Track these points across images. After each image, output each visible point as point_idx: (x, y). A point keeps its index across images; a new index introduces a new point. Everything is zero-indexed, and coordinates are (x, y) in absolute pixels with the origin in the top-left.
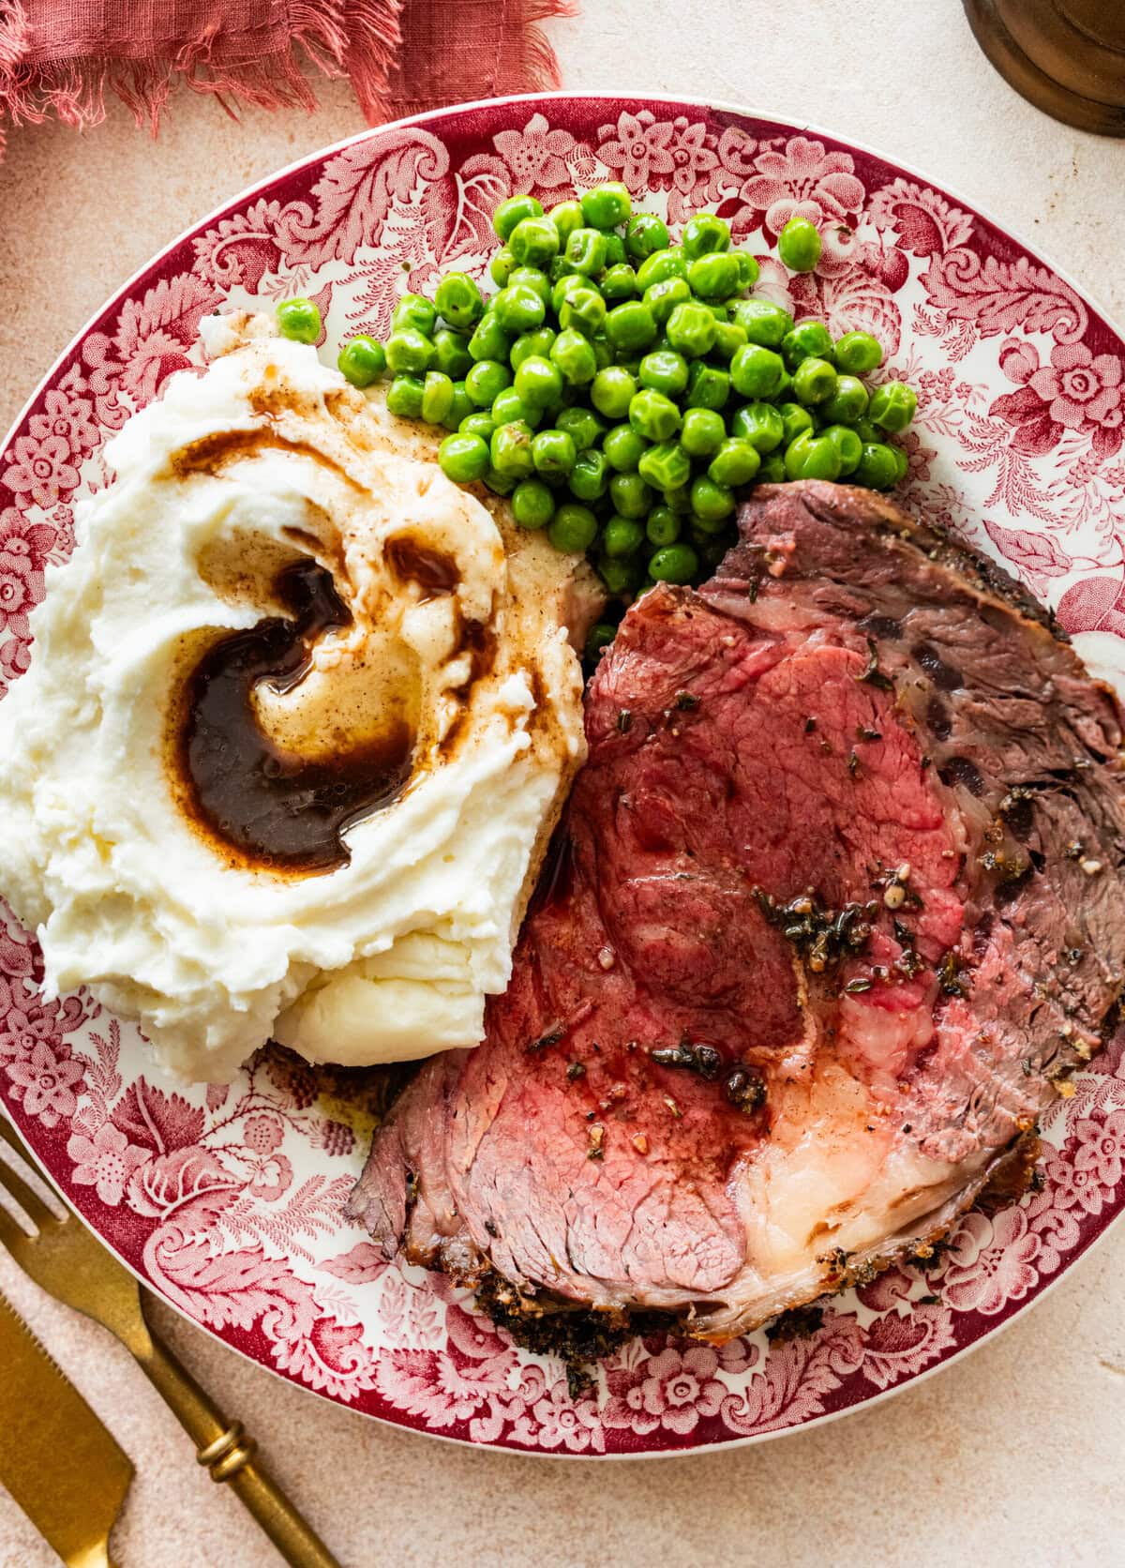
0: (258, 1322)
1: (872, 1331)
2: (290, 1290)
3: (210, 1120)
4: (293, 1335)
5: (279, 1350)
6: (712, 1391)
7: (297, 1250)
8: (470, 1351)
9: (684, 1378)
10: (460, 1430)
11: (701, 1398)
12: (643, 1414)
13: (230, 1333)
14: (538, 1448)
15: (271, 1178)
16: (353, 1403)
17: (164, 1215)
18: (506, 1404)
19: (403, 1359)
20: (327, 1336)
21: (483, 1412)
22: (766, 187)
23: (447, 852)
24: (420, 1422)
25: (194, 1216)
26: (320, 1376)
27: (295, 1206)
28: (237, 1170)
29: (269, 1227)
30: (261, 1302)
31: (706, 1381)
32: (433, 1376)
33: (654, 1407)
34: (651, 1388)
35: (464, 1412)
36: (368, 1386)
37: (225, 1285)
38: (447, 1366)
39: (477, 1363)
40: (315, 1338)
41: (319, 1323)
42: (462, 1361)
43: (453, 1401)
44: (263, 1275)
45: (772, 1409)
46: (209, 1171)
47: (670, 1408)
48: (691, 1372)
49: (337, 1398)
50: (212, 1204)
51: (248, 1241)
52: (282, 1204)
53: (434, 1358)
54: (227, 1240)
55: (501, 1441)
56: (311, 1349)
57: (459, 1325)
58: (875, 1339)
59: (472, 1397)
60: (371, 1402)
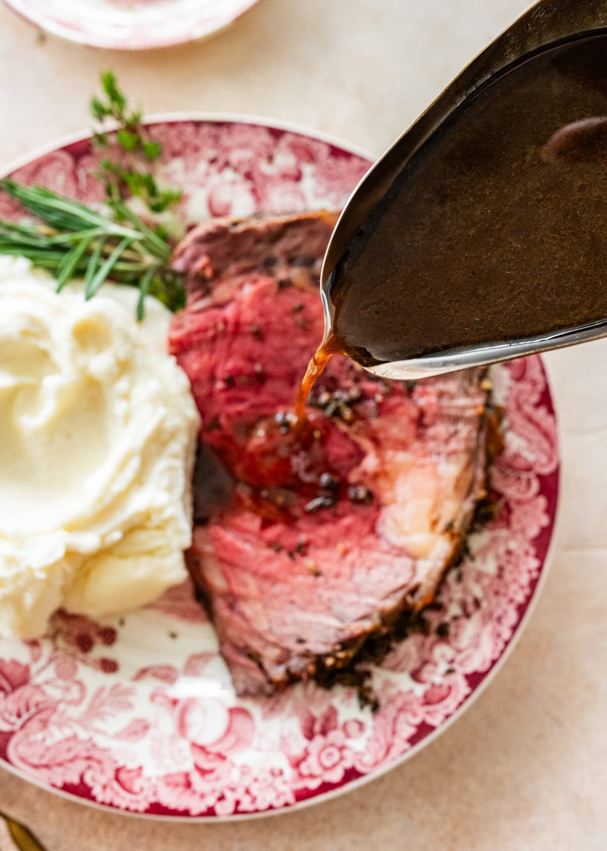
0: (82, 778)
1: (425, 696)
2: (97, 755)
3: (34, 669)
4: (103, 780)
5: (97, 791)
6: (346, 753)
7: (97, 731)
8: (206, 765)
9: (330, 750)
10: (211, 812)
11: (342, 758)
12: (312, 776)
13: (67, 788)
14: (257, 811)
15: (75, 693)
16: (147, 811)
17: (16, 727)
18: (233, 790)
19: (170, 780)
20: (123, 776)
21: (221, 798)
22: (227, 150)
23: (139, 480)
24: (186, 813)
25: (34, 725)
26: (123, 800)
27: (92, 706)
28: (54, 693)
29: (79, 722)
30: (81, 765)
31: (341, 749)
32: (188, 785)
33: (317, 770)
34: (312, 760)
35: (211, 801)
36: (153, 799)
37: (59, 760)
38: (195, 778)
39: (211, 771)
40: (117, 779)
41: (118, 771)
42: (203, 772)
43: (203, 796)
44: (80, 750)
45: (381, 753)
46: (38, 698)
47: (326, 769)
48: (332, 745)
49: (136, 811)
50: (43, 716)
51: (68, 732)
52: (84, 707)
53: (187, 775)
54: (56, 735)
55: (236, 812)
56: (116, 785)
57: (197, 752)
58: (428, 701)
59: (214, 791)
60: (156, 808)
